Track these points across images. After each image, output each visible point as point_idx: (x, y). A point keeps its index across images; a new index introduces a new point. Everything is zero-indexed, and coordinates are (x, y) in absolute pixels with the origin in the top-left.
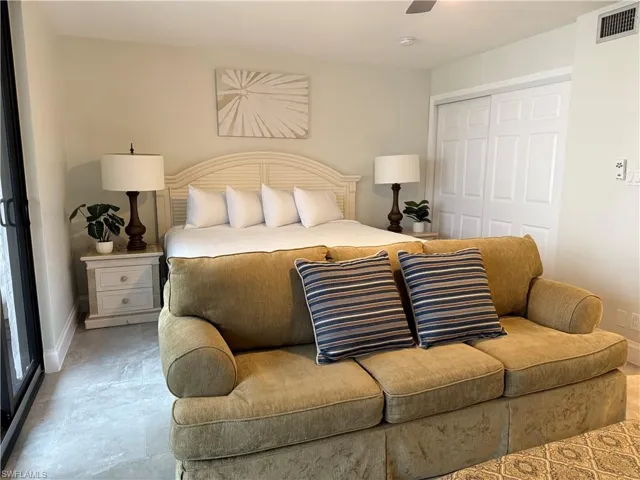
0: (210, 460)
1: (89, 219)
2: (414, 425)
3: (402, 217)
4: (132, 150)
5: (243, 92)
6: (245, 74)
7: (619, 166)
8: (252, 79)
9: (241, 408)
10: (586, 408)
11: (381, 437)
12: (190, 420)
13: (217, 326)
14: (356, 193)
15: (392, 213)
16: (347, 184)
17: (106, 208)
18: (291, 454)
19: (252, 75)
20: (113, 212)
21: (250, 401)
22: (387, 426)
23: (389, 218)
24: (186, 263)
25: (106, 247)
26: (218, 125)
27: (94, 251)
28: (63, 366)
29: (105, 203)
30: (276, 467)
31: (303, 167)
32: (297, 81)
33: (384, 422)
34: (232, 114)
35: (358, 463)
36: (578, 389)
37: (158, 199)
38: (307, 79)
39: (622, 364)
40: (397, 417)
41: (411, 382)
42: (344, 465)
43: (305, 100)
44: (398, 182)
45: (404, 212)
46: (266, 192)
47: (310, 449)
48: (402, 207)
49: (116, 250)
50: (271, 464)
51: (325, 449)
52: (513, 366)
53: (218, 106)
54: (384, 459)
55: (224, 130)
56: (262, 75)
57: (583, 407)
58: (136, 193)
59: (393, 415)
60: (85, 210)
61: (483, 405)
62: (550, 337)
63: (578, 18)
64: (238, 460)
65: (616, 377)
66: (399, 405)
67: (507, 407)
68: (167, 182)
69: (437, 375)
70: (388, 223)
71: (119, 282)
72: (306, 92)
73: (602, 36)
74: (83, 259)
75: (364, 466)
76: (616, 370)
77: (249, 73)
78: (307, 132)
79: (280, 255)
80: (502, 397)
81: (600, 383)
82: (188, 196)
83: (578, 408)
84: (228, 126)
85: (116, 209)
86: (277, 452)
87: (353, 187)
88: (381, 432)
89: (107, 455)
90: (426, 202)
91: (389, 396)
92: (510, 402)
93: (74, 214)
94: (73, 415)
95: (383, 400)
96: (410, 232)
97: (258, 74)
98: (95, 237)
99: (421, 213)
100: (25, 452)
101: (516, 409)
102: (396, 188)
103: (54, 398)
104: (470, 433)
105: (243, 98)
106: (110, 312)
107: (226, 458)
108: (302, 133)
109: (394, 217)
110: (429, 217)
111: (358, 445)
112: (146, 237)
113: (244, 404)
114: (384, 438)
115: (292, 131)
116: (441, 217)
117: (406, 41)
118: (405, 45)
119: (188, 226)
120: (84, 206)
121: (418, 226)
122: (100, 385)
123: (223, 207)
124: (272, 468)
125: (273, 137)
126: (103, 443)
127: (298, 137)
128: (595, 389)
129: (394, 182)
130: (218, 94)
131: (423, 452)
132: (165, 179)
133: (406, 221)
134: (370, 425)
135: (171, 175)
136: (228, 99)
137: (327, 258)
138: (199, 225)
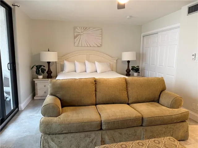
0: (49, 134)
1: (36, 69)
2: (111, 131)
3: (130, 71)
4: (49, 50)
5: (82, 34)
6: (83, 28)
7: (193, 55)
8: (85, 29)
9: (58, 120)
10: (173, 132)
11: (100, 133)
12: (44, 122)
13: (60, 99)
14: (116, 63)
15: (127, 70)
16: (113, 60)
17: (41, 66)
18: (72, 135)
19: (85, 28)
20: (43, 67)
21: (61, 119)
22: (102, 130)
23: (126, 71)
24: (53, 81)
25: (41, 77)
26: (75, 43)
27: (37, 78)
28: (24, 109)
29: (41, 65)
30: (68, 138)
31: (100, 55)
32: (98, 30)
33: (101, 129)
34: (79, 40)
35: (93, 140)
36: (169, 126)
37: (57, 64)
38: (101, 29)
39: (187, 119)
40: (105, 128)
41: (110, 118)
42: (88, 140)
43: (101, 35)
44: (129, 60)
45: (131, 69)
46: (87, 62)
47: (78, 134)
48: (130, 68)
49: (44, 78)
50: (66, 137)
51: (83, 135)
52: (145, 116)
53: (75, 37)
54: (101, 140)
55: (76, 44)
56: (88, 28)
57: (172, 132)
58: (50, 62)
59: (104, 127)
60: (35, 66)
61: (135, 128)
62: (162, 109)
63: (182, 8)
64: (57, 135)
65: (184, 123)
66: (105, 124)
67: (143, 129)
68: (58, 59)
69: (118, 117)
70: (126, 73)
71: (44, 87)
72: (101, 33)
73: (189, 13)
74: (34, 80)
75: (94, 142)
76: (185, 121)
77: (84, 28)
78: (101, 45)
79: (80, 80)
80: (142, 126)
81: (178, 125)
82: (64, 63)
83: (170, 132)
84: (77, 43)
85: (44, 66)
86: (68, 134)
87: (115, 61)
88: (100, 132)
89: (25, 133)
90: (139, 66)
91: (102, 121)
92: (144, 128)
93: (33, 67)
94: (21, 122)
95: (100, 122)
96: (133, 75)
97: (86, 28)
98: (38, 74)
99: (137, 70)
100: (5, 130)
101: (146, 130)
102: (129, 62)
103: (19, 117)
104: (130, 135)
105: (82, 35)
106: (41, 95)
107: (54, 134)
108: (99, 45)
109: (128, 71)
110: (139, 71)
111: (93, 135)
112: (52, 75)
113: (59, 119)
114: (101, 134)
115: (96, 45)
116: (144, 71)
117: (128, 17)
118: (129, 18)
119: (64, 72)
120: (35, 65)
121: (136, 74)
122: (31, 114)
123: (74, 67)
124: (66, 138)
125: (90, 46)
126: (25, 129)
127: (98, 46)
128: (176, 126)
129: (128, 60)
130: (75, 34)
131: (114, 140)
132: (58, 58)
133: (131, 72)
134: (96, 130)
135: (59, 57)
136: (77, 36)
137: (95, 81)
138: (67, 72)
